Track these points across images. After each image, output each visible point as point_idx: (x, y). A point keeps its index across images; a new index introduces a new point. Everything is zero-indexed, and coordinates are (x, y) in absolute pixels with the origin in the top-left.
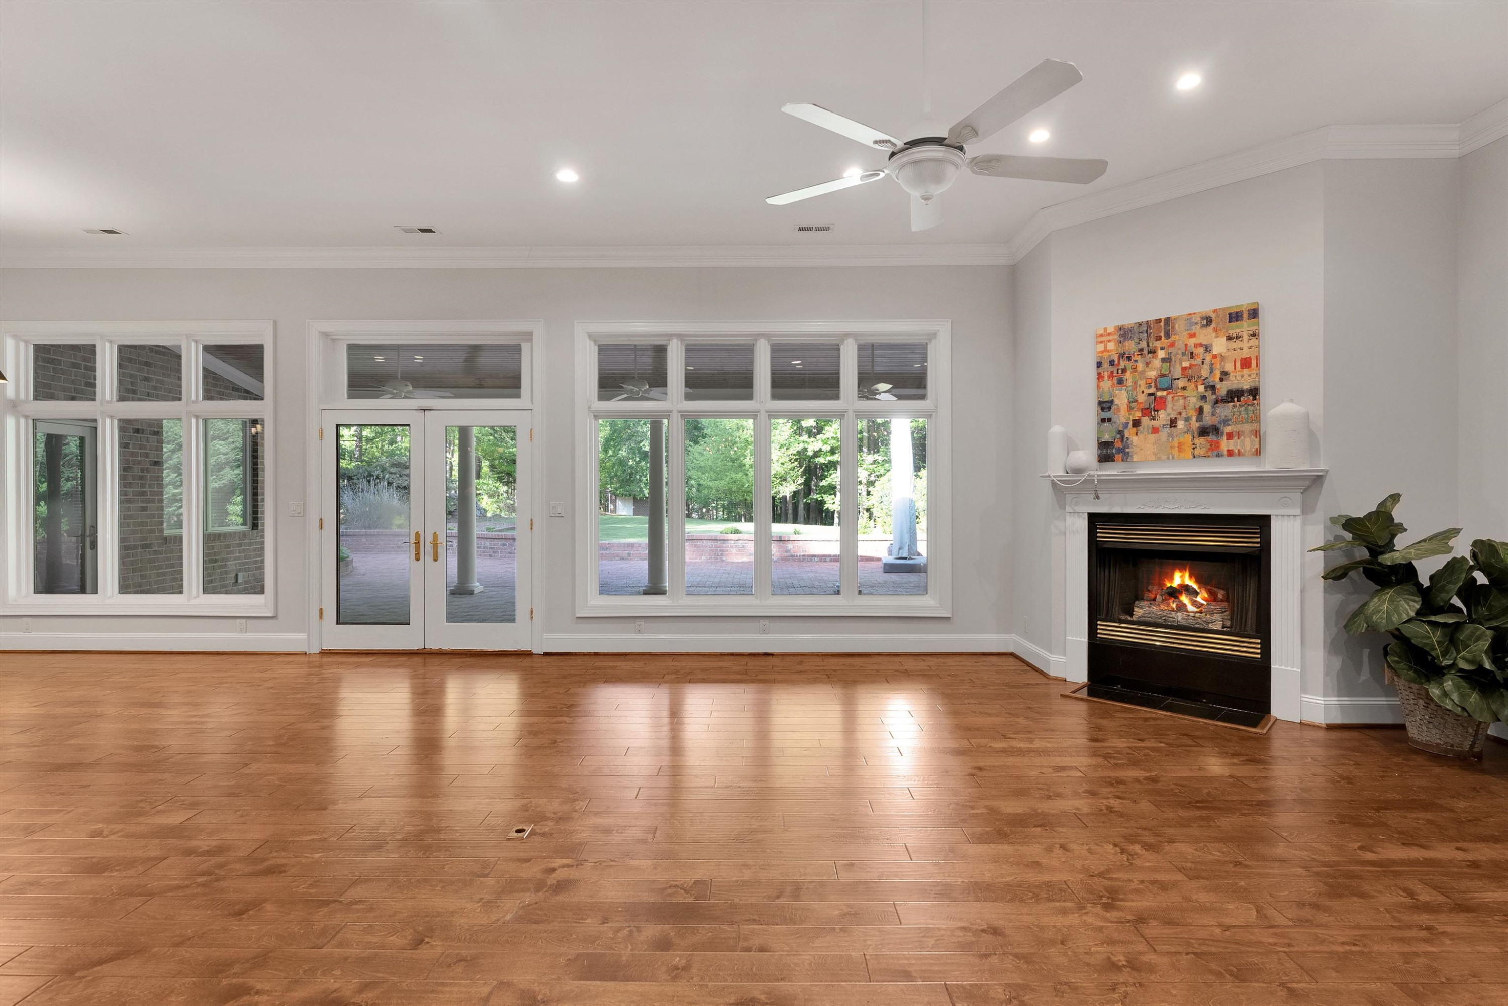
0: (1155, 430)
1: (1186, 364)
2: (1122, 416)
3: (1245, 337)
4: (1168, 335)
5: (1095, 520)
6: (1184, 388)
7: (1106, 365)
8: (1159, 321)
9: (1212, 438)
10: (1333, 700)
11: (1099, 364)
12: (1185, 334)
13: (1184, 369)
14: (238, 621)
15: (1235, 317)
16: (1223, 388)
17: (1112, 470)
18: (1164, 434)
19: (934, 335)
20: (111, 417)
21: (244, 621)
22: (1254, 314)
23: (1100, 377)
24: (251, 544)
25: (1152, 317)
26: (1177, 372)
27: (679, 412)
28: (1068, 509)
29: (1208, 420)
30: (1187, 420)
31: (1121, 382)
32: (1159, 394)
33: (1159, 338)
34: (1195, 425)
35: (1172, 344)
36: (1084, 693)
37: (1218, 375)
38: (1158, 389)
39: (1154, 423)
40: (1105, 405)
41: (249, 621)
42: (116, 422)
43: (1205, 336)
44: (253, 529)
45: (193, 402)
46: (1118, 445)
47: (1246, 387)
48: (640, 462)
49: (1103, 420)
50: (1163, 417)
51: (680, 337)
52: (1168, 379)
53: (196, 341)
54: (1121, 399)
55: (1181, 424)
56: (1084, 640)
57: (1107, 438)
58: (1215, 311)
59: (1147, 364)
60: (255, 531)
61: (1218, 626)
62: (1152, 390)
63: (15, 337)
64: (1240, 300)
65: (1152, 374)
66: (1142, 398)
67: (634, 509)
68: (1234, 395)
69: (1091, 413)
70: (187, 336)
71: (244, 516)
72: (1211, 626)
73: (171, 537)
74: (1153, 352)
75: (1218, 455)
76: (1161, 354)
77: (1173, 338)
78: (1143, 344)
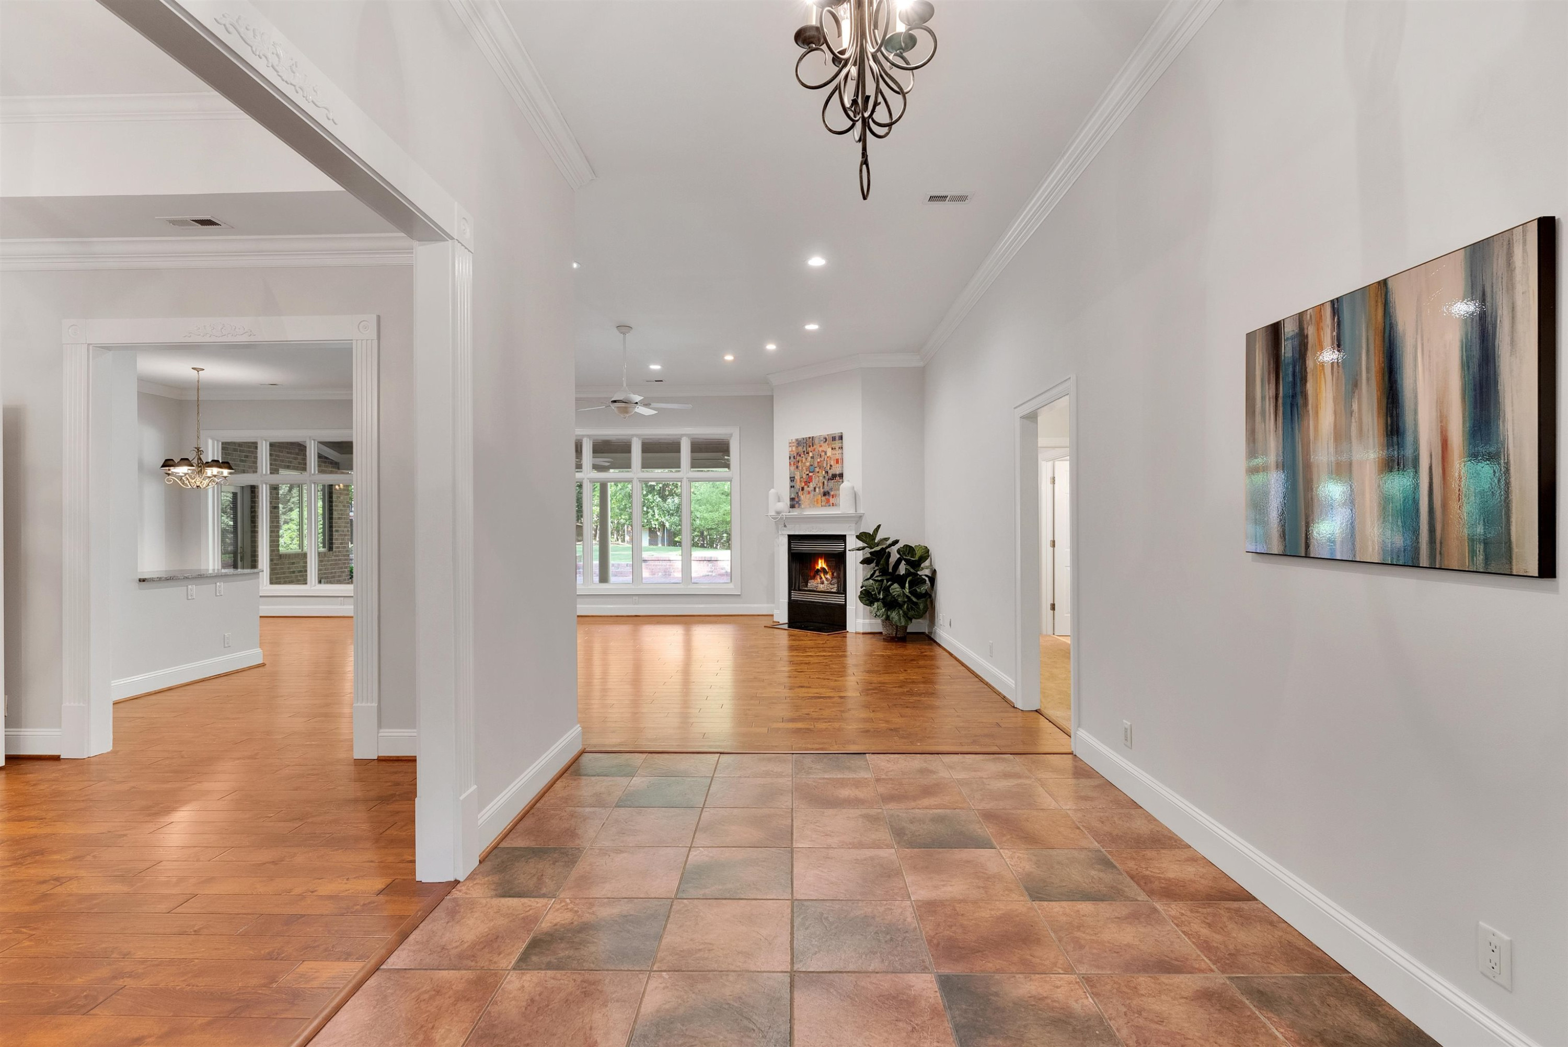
0: (809, 493)
1: (819, 460)
2: (798, 485)
3: (837, 449)
4: (813, 446)
5: (791, 538)
6: (818, 472)
7: (792, 458)
8: (810, 438)
9: (827, 497)
10: (867, 621)
11: (790, 458)
12: (818, 445)
13: (818, 462)
14: (340, 598)
15: (834, 439)
16: (831, 472)
17: (795, 513)
18: (813, 493)
19: (731, 435)
20: (266, 484)
21: (342, 598)
22: (841, 438)
23: (790, 464)
24: (328, 561)
25: (808, 436)
26: (816, 465)
27: (588, 479)
28: (780, 533)
29: (826, 489)
30: (819, 488)
31: (797, 467)
32: (810, 474)
33: (810, 447)
34: (822, 490)
35: (814, 450)
36: (786, 627)
37: (829, 467)
38: (810, 472)
39: (808, 489)
40: (792, 479)
41: (345, 599)
42: (268, 486)
43: (825, 447)
44: (329, 551)
45: (313, 475)
46: (797, 500)
47: (838, 473)
48: (647, 495)
49: (791, 487)
50: (812, 485)
51: (589, 436)
52: (812, 467)
53: (314, 440)
54: (797, 477)
55: (817, 489)
56: (786, 600)
57: (793, 496)
58: (828, 435)
59: (806, 459)
60: (331, 552)
61: (834, 590)
62: (808, 473)
63: (213, 439)
64: (835, 431)
65: (808, 464)
66: (804, 476)
67: (649, 540)
68: (834, 476)
69: (787, 483)
70: (310, 437)
71: (324, 543)
72: (833, 590)
73: (283, 555)
74: (808, 453)
75: (829, 506)
76: (811, 454)
77: (815, 447)
78: (805, 449)
